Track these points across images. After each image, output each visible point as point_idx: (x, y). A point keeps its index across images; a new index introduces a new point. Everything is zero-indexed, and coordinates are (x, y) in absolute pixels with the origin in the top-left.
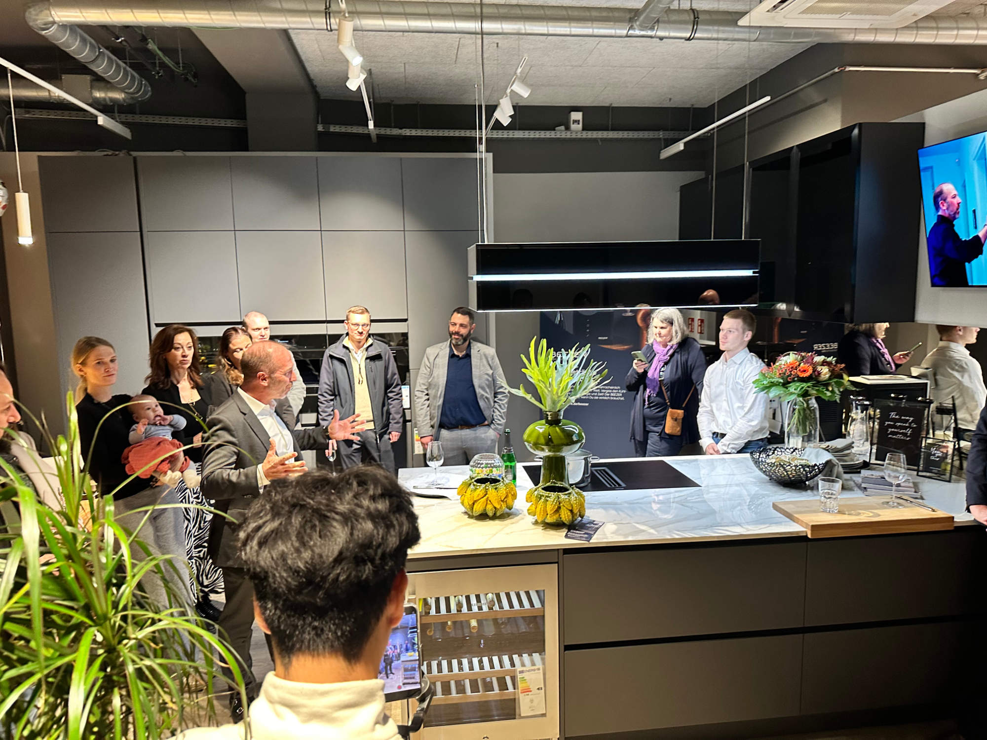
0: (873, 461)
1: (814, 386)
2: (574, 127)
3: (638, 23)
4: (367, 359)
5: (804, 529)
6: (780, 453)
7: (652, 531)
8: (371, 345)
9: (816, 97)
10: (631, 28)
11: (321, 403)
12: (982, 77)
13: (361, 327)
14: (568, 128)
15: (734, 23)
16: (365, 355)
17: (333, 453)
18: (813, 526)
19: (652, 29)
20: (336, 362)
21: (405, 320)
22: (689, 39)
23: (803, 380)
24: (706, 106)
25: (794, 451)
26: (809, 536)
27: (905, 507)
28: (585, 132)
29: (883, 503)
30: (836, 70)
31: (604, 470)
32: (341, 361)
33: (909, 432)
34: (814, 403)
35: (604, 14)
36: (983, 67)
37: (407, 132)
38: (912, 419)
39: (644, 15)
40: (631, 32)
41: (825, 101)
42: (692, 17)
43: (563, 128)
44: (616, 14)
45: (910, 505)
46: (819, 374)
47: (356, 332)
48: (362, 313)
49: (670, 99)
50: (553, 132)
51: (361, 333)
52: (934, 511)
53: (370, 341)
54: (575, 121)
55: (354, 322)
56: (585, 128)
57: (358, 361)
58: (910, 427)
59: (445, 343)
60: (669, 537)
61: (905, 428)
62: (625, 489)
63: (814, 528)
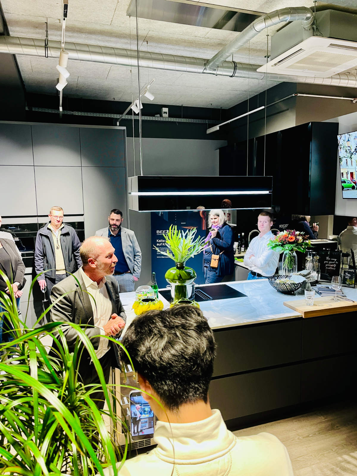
0: (319, 280)
1: (296, 245)
2: (164, 115)
3: (208, 66)
4: (61, 235)
5: (301, 314)
6: (280, 278)
7: (233, 320)
8: (63, 227)
9: (284, 107)
10: (205, 69)
11: (37, 261)
12: (354, 102)
13: (59, 218)
14: (161, 116)
15: (255, 70)
16: (60, 233)
17: (45, 288)
18: (305, 312)
19: (215, 70)
20: (44, 238)
21: (82, 215)
22: (232, 76)
23: (290, 243)
24: (228, 108)
25: (287, 277)
26: (303, 317)
27: (341, 301)
28: (170, 118)
29: (331, 299)
30: (293, 95)
31: (199, 291)
32: (47, 237)
33: (335, 265)
34: (295, 254)
35: (192, 61)
36: (355, 97)
37: (76, 113)
38: (336, 260)
39: (213, 62)
40: (205, 71)
41: (288, 110)
42: (234, 66)
43: (159, 115)
44: (198, 61)
45: (342, 300)
46: (298, 240)
47: (56, 220)
48: (60, 210)
49: (211, 104)
50: (154, 117)
51: (59, 221)
52: (354, 302)
53: (63, 225)
54: (165, 113)
55: (55, 215)
56: (170, 116)
57: (56, 236)
58: (335, 263)
59: (106, 228)
60: (242, 322)
61: (333, 264)
62: (213, 299)
63: (306, 313)
